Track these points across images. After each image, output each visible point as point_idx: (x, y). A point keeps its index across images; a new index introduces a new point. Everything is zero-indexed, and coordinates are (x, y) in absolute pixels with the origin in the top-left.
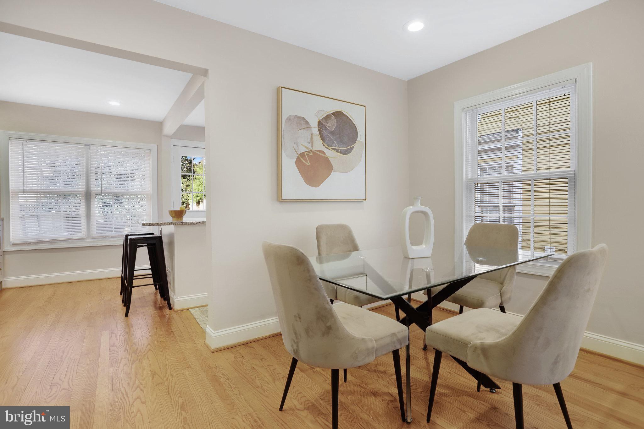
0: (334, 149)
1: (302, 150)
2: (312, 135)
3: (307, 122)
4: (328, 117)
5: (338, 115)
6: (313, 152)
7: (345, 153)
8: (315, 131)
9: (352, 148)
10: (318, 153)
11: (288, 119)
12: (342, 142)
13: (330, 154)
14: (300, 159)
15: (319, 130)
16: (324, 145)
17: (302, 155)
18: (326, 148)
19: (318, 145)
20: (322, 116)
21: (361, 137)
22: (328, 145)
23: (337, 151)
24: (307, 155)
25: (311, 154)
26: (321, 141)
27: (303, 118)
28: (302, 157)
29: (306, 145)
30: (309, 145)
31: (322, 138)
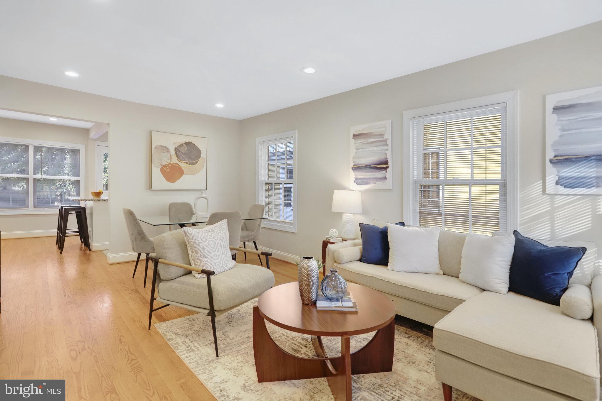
0: (185, 163)
1: (165, 163)
2: (171, 156)
3: (168, 149)
4: (181, 145)
5: (188, 144)
6: (172, 165)
7: (193, 164)
8: (173, 153)
9: (197, 162)
10: (175, 165)
11: (156, 148)
12: (190, 158)
13: (182, 165)
14: (163, 168)
15: (175, 152)
16: (178, 160)
17: (165, 166)
18: (181, 162)
19: (175, 160)
20: (176, 146)
21: (203, 155)
22: (181, 160)
23: (187, 163)
24: (167, 166)
25: (170, 166)
26: (176, 158)
27: (165, 147)
29: (167, 160)
30: (169, 161)
31: (178, 156)
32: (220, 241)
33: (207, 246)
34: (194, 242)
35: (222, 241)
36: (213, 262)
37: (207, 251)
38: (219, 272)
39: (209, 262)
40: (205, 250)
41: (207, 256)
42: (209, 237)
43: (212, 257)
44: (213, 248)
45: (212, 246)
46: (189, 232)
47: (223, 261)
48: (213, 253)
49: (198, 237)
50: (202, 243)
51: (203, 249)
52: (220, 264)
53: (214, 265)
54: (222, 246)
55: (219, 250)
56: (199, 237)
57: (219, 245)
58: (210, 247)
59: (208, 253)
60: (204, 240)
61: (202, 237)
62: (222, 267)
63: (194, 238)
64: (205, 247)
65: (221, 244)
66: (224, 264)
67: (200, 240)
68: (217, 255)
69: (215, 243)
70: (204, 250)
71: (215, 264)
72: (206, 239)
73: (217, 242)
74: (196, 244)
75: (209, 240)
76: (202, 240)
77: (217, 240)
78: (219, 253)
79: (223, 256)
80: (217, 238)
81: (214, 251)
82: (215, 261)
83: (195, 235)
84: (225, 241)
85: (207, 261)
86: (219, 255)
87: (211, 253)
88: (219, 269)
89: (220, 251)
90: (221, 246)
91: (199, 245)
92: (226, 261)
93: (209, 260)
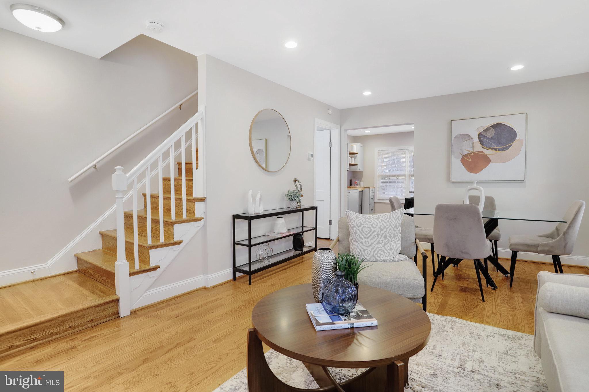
0: (492, 149)
1: (466, 152)
2: (473, 143)
3: (469, 136)
4: (487, 129)
5: (496, 126)
6: (474, 153)
7: (503, 150)
8: (476, 140)
9: (509, 147)
10: (478, 153)
11: (456, 137)
12: (499, 143)
13: (487, 152)
14: (464, 158)
15: (479, 139)
16: (483, 147)
17: (466, 156)
18: (485, 149)
19: (478, 148)
20: (481, 130)
21: (520, 135)
22: (486, 147)
23: (495, 150)
24: (469, 155)
25: (473, 154)
26: (481, 145)
27: (467, 134)
28: (466, 157)
29: (469, 149)
30: (471, 150)
31: (482, 143)
32: (379, 230)
33: (360, 231)
34: (351, 226)
35: (382, 230)
36: (362, 248)
37: (358, 236)
38: (368, 260)
39: (358, 247)
40: (357, 234)
41: (358, 241)
42: (367, 223)
43: (362, 243)
44: (366, 235)
45: (365, 232)
46: (350, 215)
47: (375, 251)
48: (364, 240)
49: (354, 221)
50: (355, 227)
51: (356, 233)
52: (371, 252)
53: (362, 251)
54: (380, 234)
55: (373, 238)
56: (356, 221)
57: (376, 233)
58: (362, 233)
59: (358, 238)
60: (359, 225)
61: (358, 222)
62: (373, 256)
63: (351, 222)
64: (358, 232)
65: (379, 233)
66: (377, 254)
67: (355, 224)
68: (369, 243)
69: (371, 230)
70: (355, 235)
71: (364, 251)
72: (361, 225)
73: (373, 230)
74: (351, 227)
75: (365, 226)
76: (357, 225)
77: (375, 227)
78: (372, 241)
79: (379, 245)
80: (377, 225)
81: (365, 238)
82: (365, 248)
83: (353, 219)
84: (387, 230)
85: (357, 246)
86: (372, 244)
87: (362, 239)
88: (368, 257)
89: (375, 239)
90: (378, 235)
91: (352, 228)
92: (380, 252)
93: (358, 245)
